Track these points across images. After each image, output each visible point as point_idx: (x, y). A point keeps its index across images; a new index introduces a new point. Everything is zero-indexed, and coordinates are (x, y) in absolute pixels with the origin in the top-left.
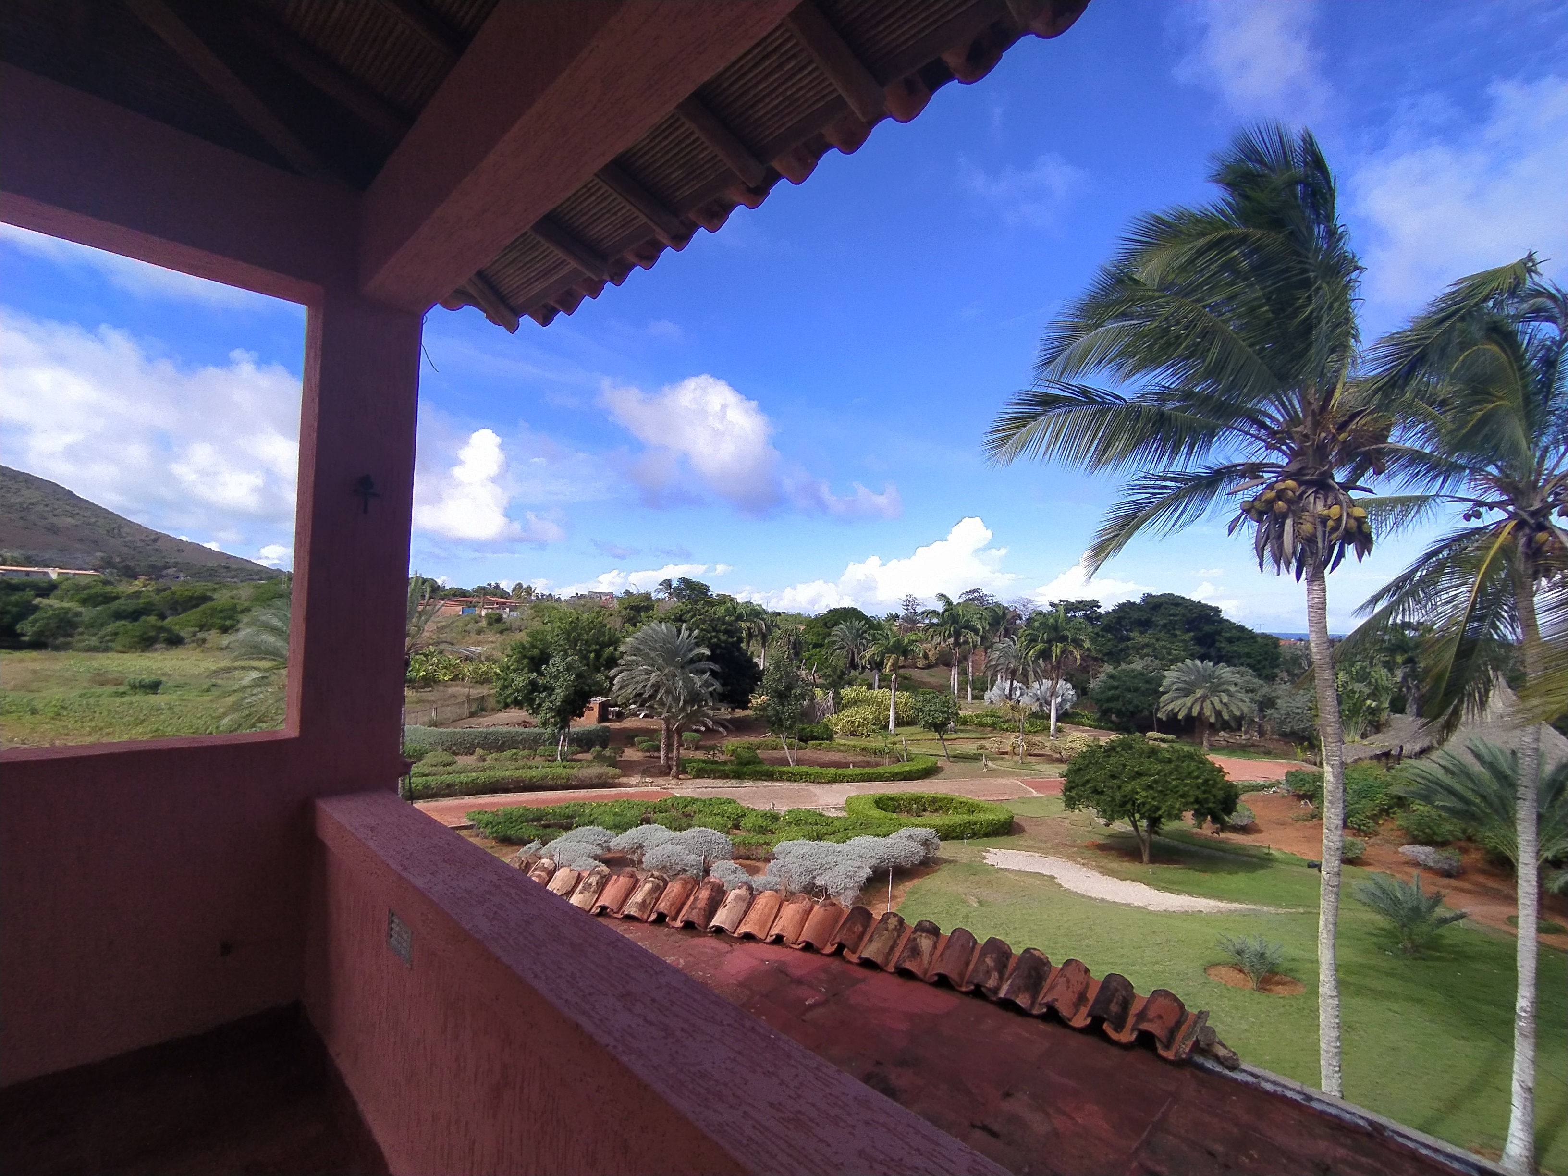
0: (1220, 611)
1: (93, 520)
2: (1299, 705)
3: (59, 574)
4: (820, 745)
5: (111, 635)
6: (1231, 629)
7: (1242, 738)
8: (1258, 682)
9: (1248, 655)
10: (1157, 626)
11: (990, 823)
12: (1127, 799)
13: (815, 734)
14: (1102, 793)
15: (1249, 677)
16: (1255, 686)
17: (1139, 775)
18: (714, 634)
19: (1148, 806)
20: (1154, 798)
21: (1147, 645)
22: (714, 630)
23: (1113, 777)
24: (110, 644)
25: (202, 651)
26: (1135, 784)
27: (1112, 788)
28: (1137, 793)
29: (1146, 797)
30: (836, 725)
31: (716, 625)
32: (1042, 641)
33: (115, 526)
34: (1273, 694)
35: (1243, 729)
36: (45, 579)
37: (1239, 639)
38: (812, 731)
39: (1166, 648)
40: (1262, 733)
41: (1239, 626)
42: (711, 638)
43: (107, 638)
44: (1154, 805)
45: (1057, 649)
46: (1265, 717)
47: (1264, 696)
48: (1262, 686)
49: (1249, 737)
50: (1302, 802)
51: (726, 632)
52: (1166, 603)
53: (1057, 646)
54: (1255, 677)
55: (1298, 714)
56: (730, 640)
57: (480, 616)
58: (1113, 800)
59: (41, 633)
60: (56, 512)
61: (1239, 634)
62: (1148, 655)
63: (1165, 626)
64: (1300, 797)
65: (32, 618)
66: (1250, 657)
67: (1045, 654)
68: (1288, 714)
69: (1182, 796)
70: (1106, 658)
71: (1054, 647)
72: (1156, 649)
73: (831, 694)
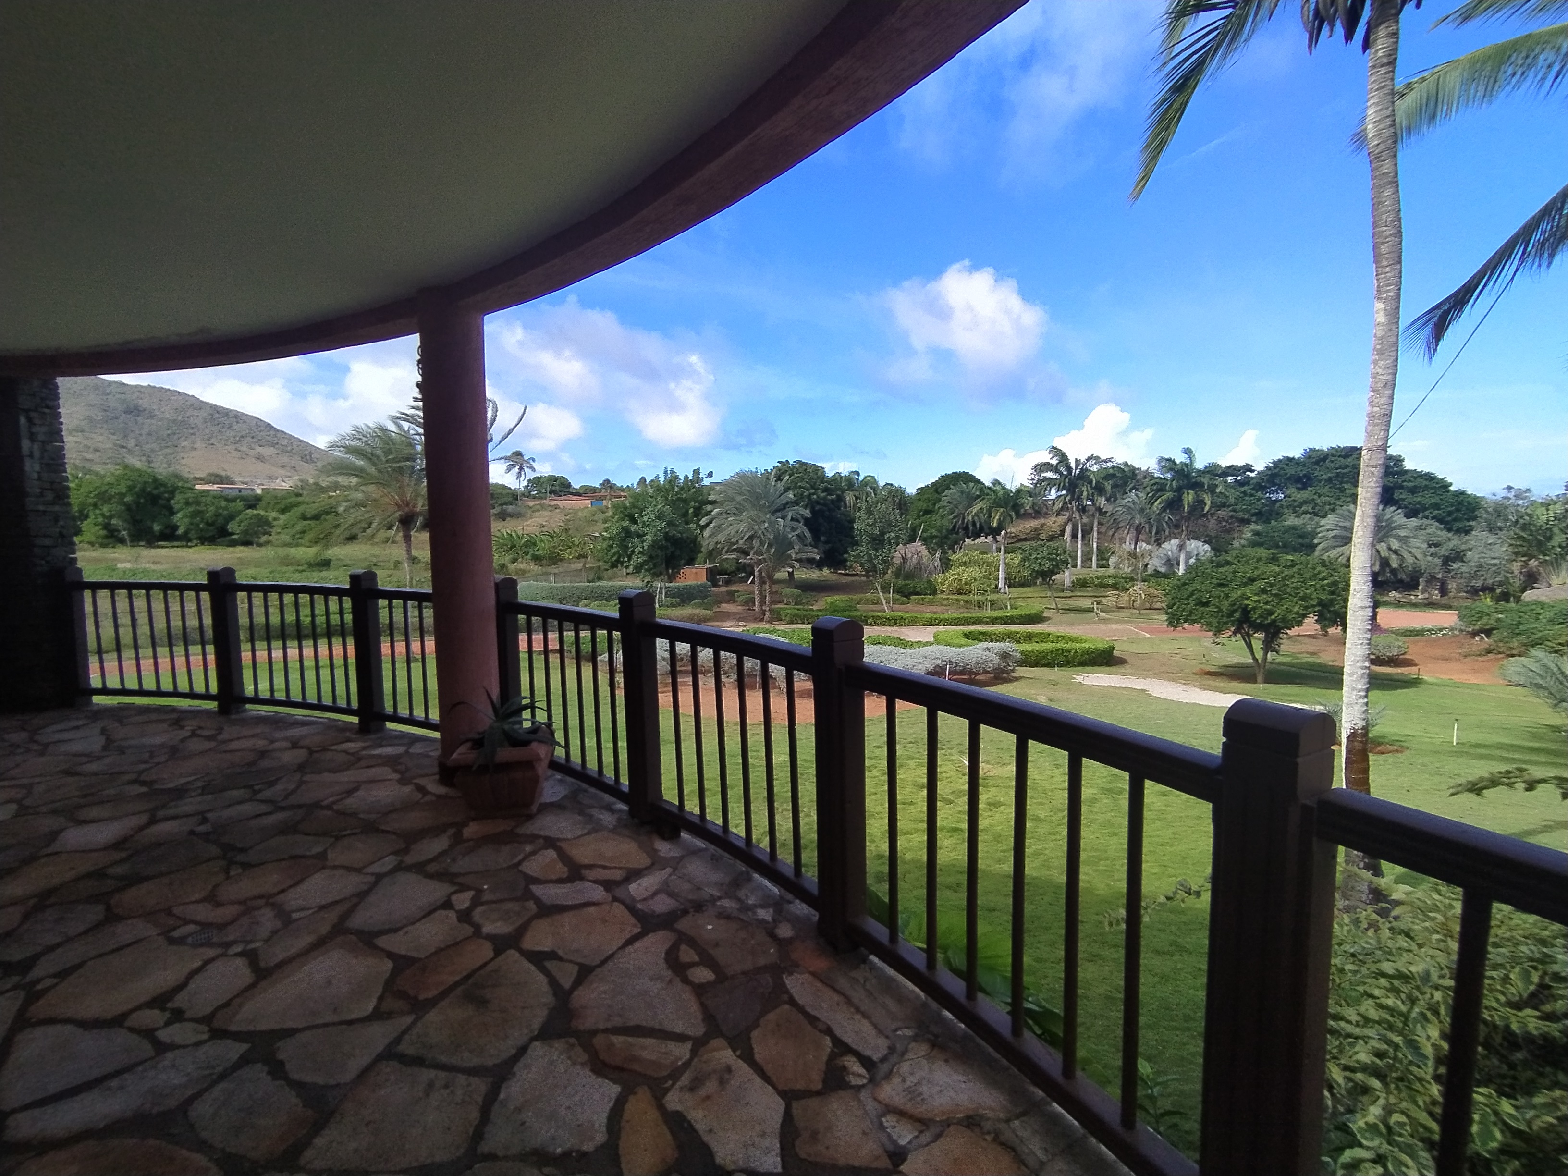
0: (1403, 460)
1: (289, 448)
2: (1497, 555)
3: (263, 489)
4: (923, 599)
5: (301, 533)
6: (1415, 478)
7: (1419, 596)
8: (1444, 534)
9: (1436, 506)
10: (1320, 481)
11: (1087, 652)
12: (1235, 607)
13: (918, 590)
14: (1206, 604)
15: (1434, 529)
16: (1440, 539)
17: (1252, 580)
18: (813, 491)
19: (1259, 612)
20: (1267, 603)
21: (1306, 502)
22: (812, 487)
23: (1221, 585)
24: (300, 541)
25: (372, 544)
26: (1247, 591)
27: (1219, 597)
28: (1248, 598)
29: (1258, 601)
30: (943, 584)
31: (815, 483)
32: (1172, 490)
33: (307, 452)
34: (1463, 547)
35: (1420, 587)
36: (251, 493)
37: (1426, 488)
38: (915, 587)
39: (1330, 504)
40: (1444, 592)
41: (1427, 474)
42: (811, 494)
43: (298, 536)
44: (1266, 610)
45: (1189, 497)
46: (1449, 571)
47: (1452, 550)
48: (1450, 540)
49: (1427, 595)
50: (1477, 638)
51: (826, 490)
52: (1333, 455)
53: (1188, 494)
54: (1441, 530)
55: (1495, 565)
56: (829, 497)
57: (607, 508)
58: (1220, 611)
59: (246, 532)
60: (260, 443)
61: (1427, 483)
62: (1306, 512)
63: (1330, 480)
64: (1474, 634)
65: (238, 519)
66: (1439, 509)
67: (1174, 505)
68: (1481, 566)
69: (1302, 599)
70: (1254, 519)
71: (1185, 495)
72: (1316, 505)
73: (938, 555)
